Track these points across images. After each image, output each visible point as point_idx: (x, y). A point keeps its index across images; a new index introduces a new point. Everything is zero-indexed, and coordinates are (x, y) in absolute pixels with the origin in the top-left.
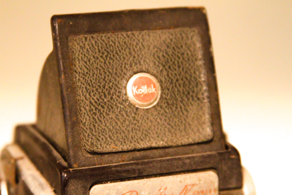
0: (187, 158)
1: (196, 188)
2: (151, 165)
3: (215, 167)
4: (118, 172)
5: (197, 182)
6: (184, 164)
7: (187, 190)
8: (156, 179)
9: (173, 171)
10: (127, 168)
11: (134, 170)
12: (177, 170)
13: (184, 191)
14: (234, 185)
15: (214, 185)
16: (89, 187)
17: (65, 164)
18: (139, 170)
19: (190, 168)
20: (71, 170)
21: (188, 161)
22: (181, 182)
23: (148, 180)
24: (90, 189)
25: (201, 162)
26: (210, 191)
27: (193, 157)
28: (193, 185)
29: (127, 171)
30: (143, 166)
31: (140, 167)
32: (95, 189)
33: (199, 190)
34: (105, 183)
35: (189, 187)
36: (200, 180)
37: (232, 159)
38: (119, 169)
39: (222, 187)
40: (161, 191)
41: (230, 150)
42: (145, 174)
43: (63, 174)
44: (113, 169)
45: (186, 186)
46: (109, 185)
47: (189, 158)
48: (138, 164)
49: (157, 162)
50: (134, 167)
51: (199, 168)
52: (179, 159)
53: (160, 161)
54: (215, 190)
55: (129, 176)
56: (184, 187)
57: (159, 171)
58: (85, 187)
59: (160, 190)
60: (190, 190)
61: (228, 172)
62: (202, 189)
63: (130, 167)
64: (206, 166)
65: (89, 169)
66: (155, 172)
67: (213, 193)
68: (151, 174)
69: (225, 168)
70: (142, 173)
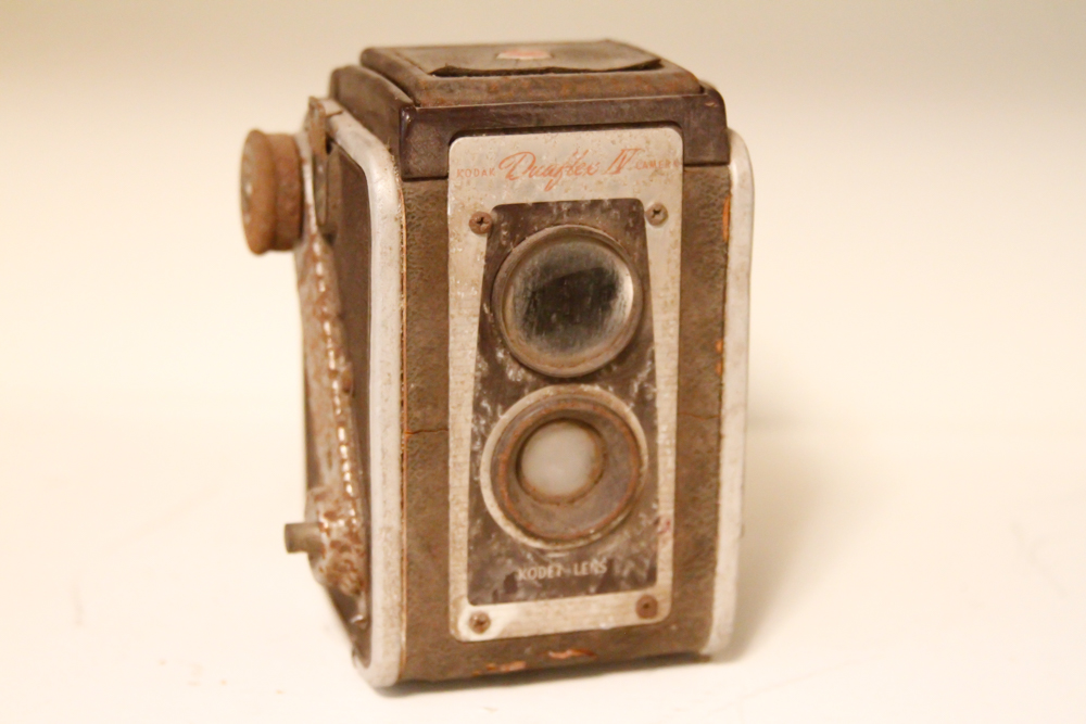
0: (624, 102)
1: (642, 156)
2: (560, 109)
3: (676, 120)
4: (501, 116)
5: (644, 146)
6: (622, 111)
7: (624, 158)
8: (569, 134)
9: (598, 122)
10: (516, 111)
11: (529, 115)
12: (607, 121)
13: (620, 161)
14: (710, 158)
15: (674, 154)
16: (448, 139)
17: (407, 99)
18: (537, 115)
19: (631, 120)
20: (417, 108)
21: (626, 107)
22: (613, 142)
23: (554, 134)
24: (450, 144)
25: (651, 110)
26: (668, 164)
27: (637, 101)
28: (636, 150)
29: (518, 117)
30: (545, 110)
31: (540, 111)
32: (459, 144)
33: (647, 160)
34: (477, 135)
35: (629, 154)
36: (648, 142)
37: (708, 107)
38: (503, 111)
39: (690, 159)
40: (578, 156)
41: (705, 94)
42: (549, 123)
43: (403, 114)
44: (492, 111)
45: (623, 151)
46: (484, 139)
47: (630, 102)
48: (537, 106)
49: (570, 105)
50: (530, 111)
51: (648, 120)
52: (612, 102)
53: (578, 104)
54: (676, 163)
55: (520, 126)
56: (620, 152)
57: (573, 121)
58: (440, 139)
59: (575, 154)
60: (629, 160)
61: (701, 131)
62: (652, 159)
63: (522, 110)
64: (661, 119)
65: (448, 109)
66: (568, 122)
67: (672, 167)
68: (559, 124)
69: (695, 124)
70: (543, 121)
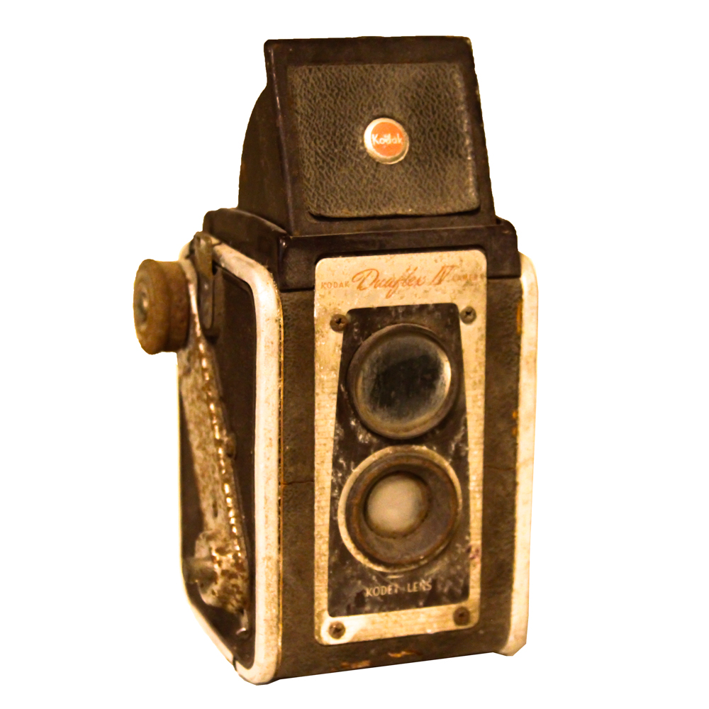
0: (444, 231)
1: (457, 271)
2: (396, 237)
3: (482, 245)
4: (353, 242)
5: (458, 264)
6: (441, 238)
7: (444, 273)
9: (425, 246)
10: (364, 238)
11: (374, 241)
12: (432, 245)
13: (441, 274)
14: (506, 272)
15: (481, 269)
16: (314, 260)
17: (282, 231)
18: (380, 241)
19: (449, 244)
20: (291, 237)
21: (445, 234)
22: (436, 261)
23: (391, 256)
24: (316, 263)
25: (464, 237)
26: (476, 277)
27: (453, 231)
28: (453, 267)
29: (366, 243)
30: (386, 238)
31: (381, 238)
32: (322, 263)
33: (461, 274)
34: (335, 257)
35: (448, 270)
36: (461, 261)
37: (504, 235)
38: (354, 239)
39: (492, 273)
40: (410, 272)
41: (502, 225)
42: (388, 247)
43: (281, 241)
44: (347, 238)
45: (443, 268)
46: (341, 260)
47: (447, 231)
48: (378, 234)
49: (403, 233)
50: (374, 238)
51: (460, 244)
52: (435, 232)
53: (409, 233)
54: (482, 276)
55: (366, 249)
56: (440, 269)
57: (407, 245)
58: (309, 259)
59: (408, 270)
60: (448, 274)
61: (500, 252)
62: (464, 273)
63: (368, 238)
64: (470, 243)
65: (314, 237)
66: (401, 246)
67: (479, 279)
68: (396, 248)
69: (495, 246)
70: (384, 246)
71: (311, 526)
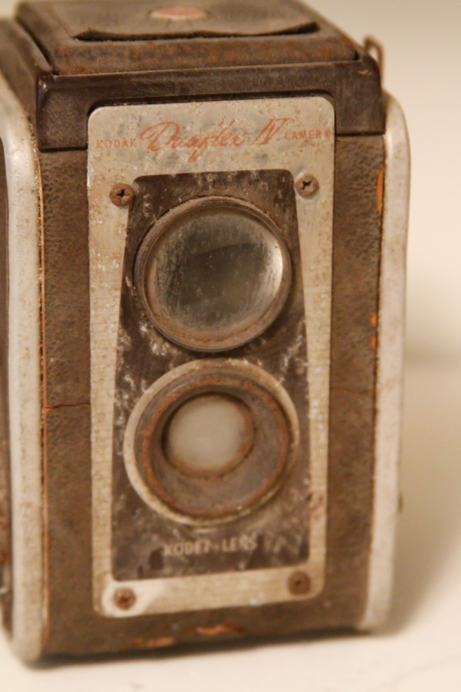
0: (273, 70)
1: (290, 126)
2: (205, 78)
3: (328, 89)
4: (141, 85)
5: (293, 117)
6: (269, 80)
7: (272, 128)
8: (214, 103)
9: (246, 91)
10: (158, 80)
11: (173, 84)
12: (254, 90)
13: (267, 131)
14: (363, 127)
15: (325, 124)
16: (87, 109)
17: (47, 66)
18: (181, 84)
19: (280, 88)
20: (55, 77)
21: (276, 75)
22: (261, 112)
23: (198, 104)
24: (89, 113)
25: (302, 79)
26: (319, 134)
27: (287, 69)
28: (285, 120)
29: (160, 86)
30: (190, 79)
31: (184, 79)
32: (98, 113)
33: (297, 130)
34: (118, 105)
35: (277, 124)
36: (298, 112)
37: (361, 76)
38: (144, 80)
39: (342, 128)
40: (224, 127)
41: (360, 60)
42: (193, 92)
43: (40, 83)
44: (133, 80)
45: (271, 121)
46: (125, 109)
47: (279, 70)
48: (180, 74)
49: (216, 73)
50: (173, 79)
52: (260, 70)
53: (224, 72)
54: (327, 133)
55: (162, 95)
56: (268, 122)
57: (219, 90)
58: (79, 110)
59: (220, 124)
60: (278, 130)
61: (353, 100)
62: (302, 129)
63: (165, 79)
64: (312, 87)
65: (88, 77)
66: (212, 90)
67: (323, 137)
68: (204, 93)
69: (347, 93)
70: (188, 90)
71: (87, 463)
